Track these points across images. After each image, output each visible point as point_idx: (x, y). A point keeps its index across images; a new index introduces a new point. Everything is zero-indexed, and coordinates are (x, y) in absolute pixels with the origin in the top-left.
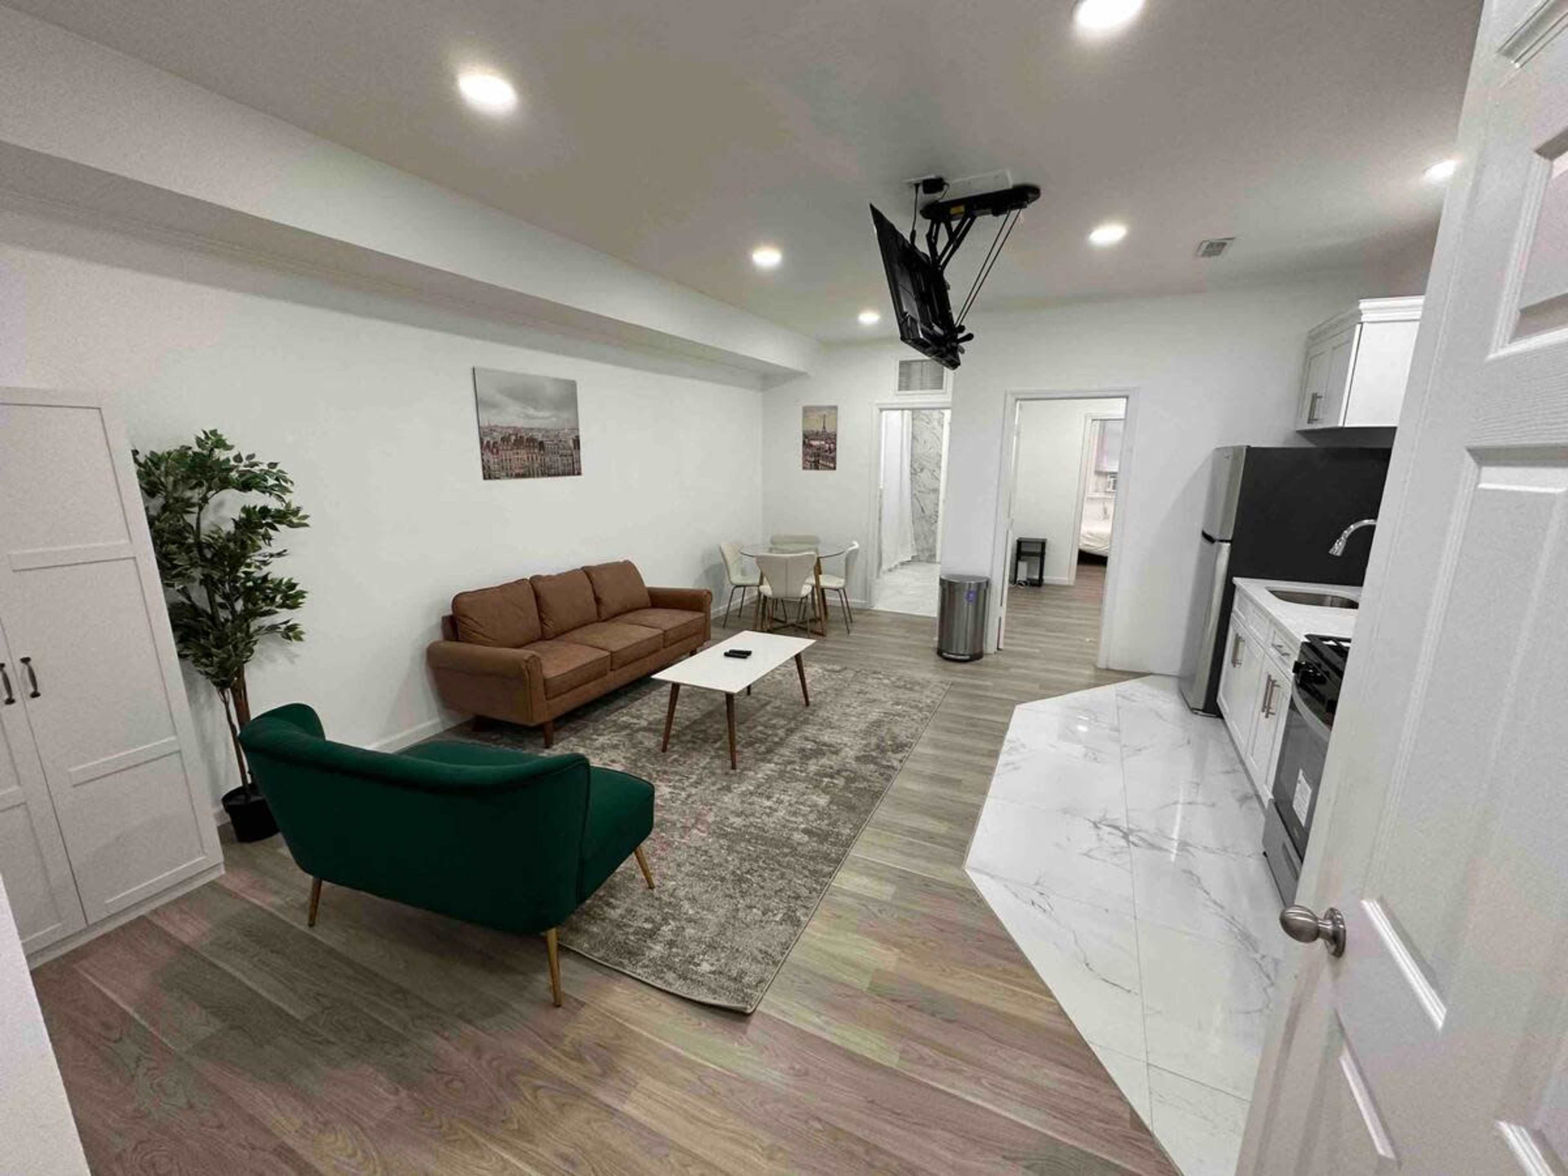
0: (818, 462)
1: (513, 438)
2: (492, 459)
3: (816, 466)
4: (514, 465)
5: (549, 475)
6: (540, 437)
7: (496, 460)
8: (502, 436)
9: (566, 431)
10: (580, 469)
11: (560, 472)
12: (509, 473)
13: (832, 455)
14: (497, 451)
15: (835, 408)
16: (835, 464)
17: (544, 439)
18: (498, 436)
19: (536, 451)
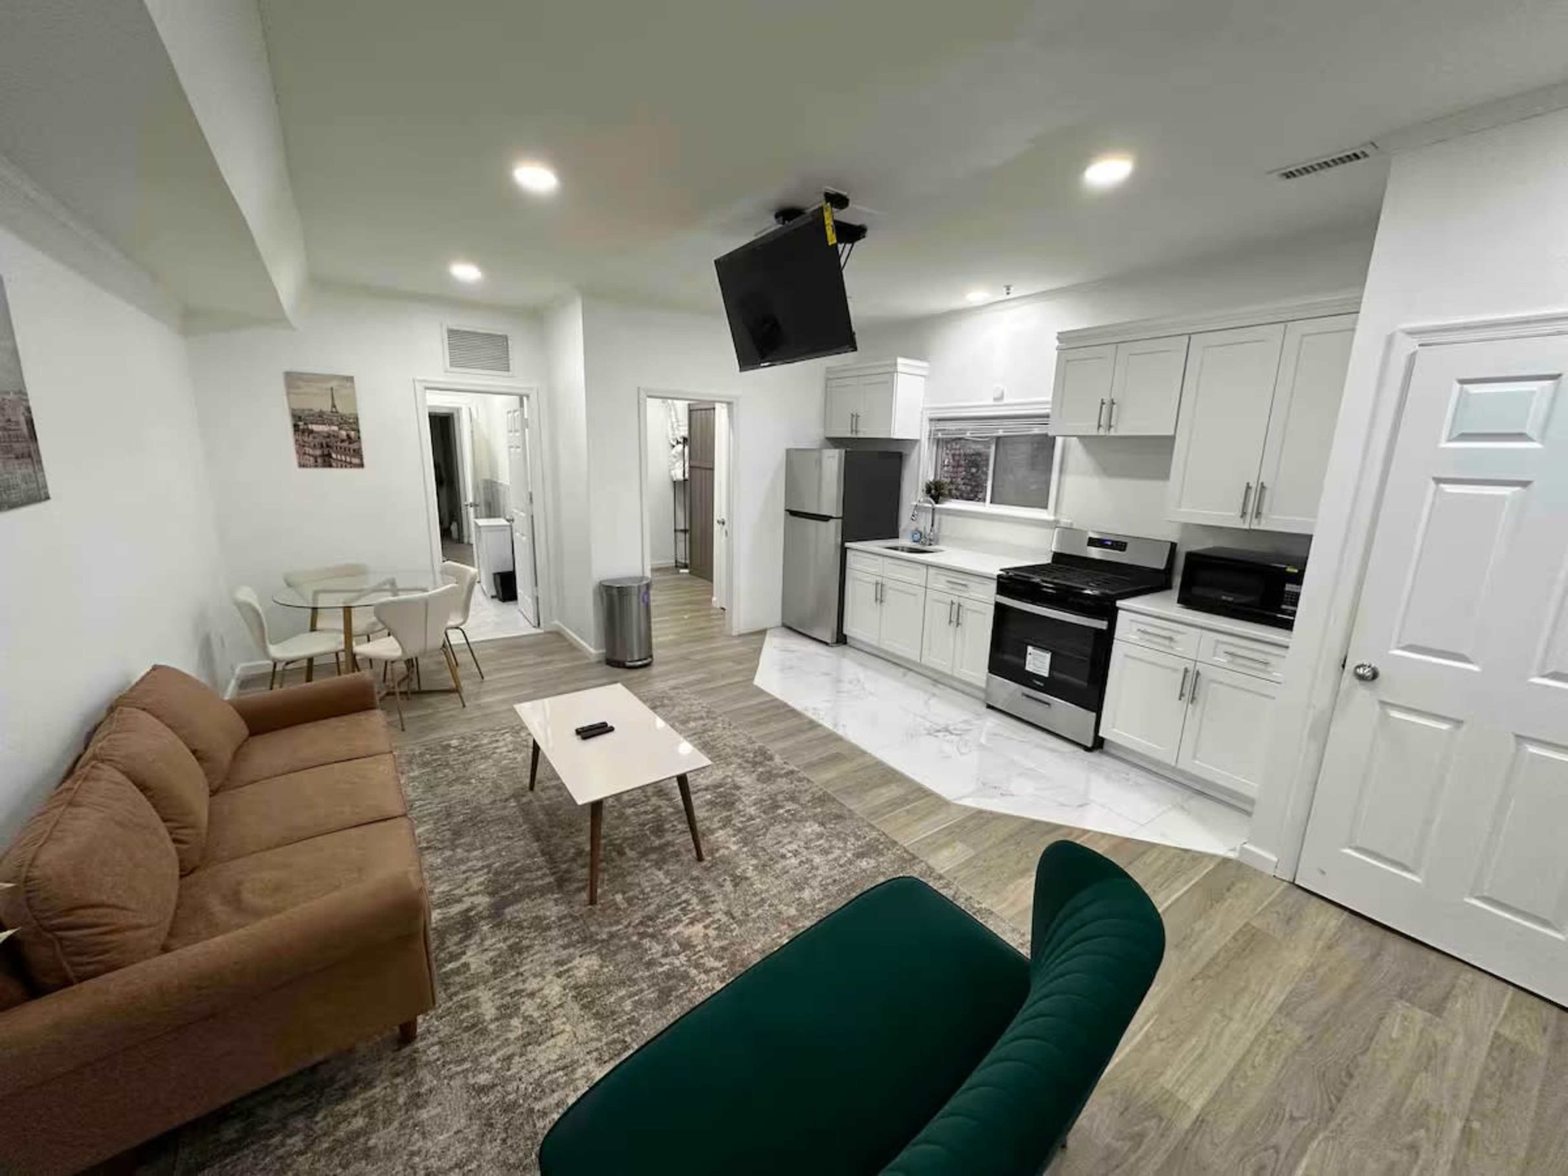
0: (329, 455)
3: (326, 461)
9: (12, 396)
11: (23, 496)
13: (354, 446)
15: (351, 379)
16: (361, 458)
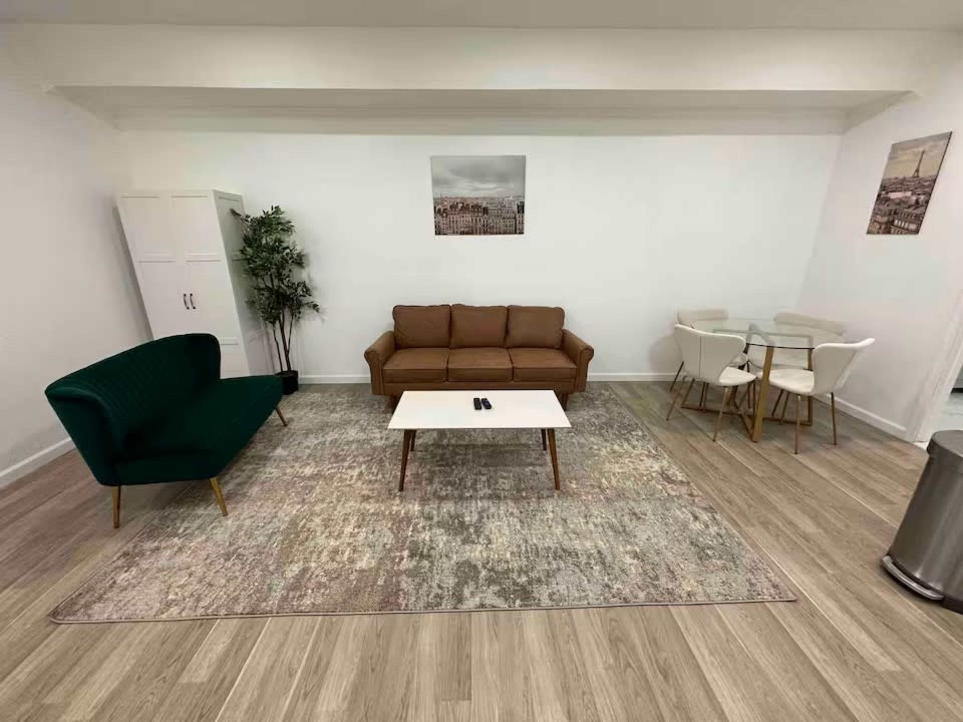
0: (893, 222)
1: (460, 205)
2: (443, 221)
3: (888, 229)
4: (459, 226)
5: (492, 233)
6: (484, 205)
7: (445, 222)
8: (452, 204)
9: (511, 198)
10: (523, 229)
11: (502, 231)
12: (456, 230)
13: (918, 211)
14: (447, 216)
16: (920, 225)
17: (488, 206)
18: (447, 205)
19: (480, 214)
